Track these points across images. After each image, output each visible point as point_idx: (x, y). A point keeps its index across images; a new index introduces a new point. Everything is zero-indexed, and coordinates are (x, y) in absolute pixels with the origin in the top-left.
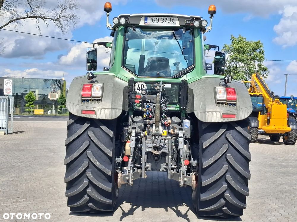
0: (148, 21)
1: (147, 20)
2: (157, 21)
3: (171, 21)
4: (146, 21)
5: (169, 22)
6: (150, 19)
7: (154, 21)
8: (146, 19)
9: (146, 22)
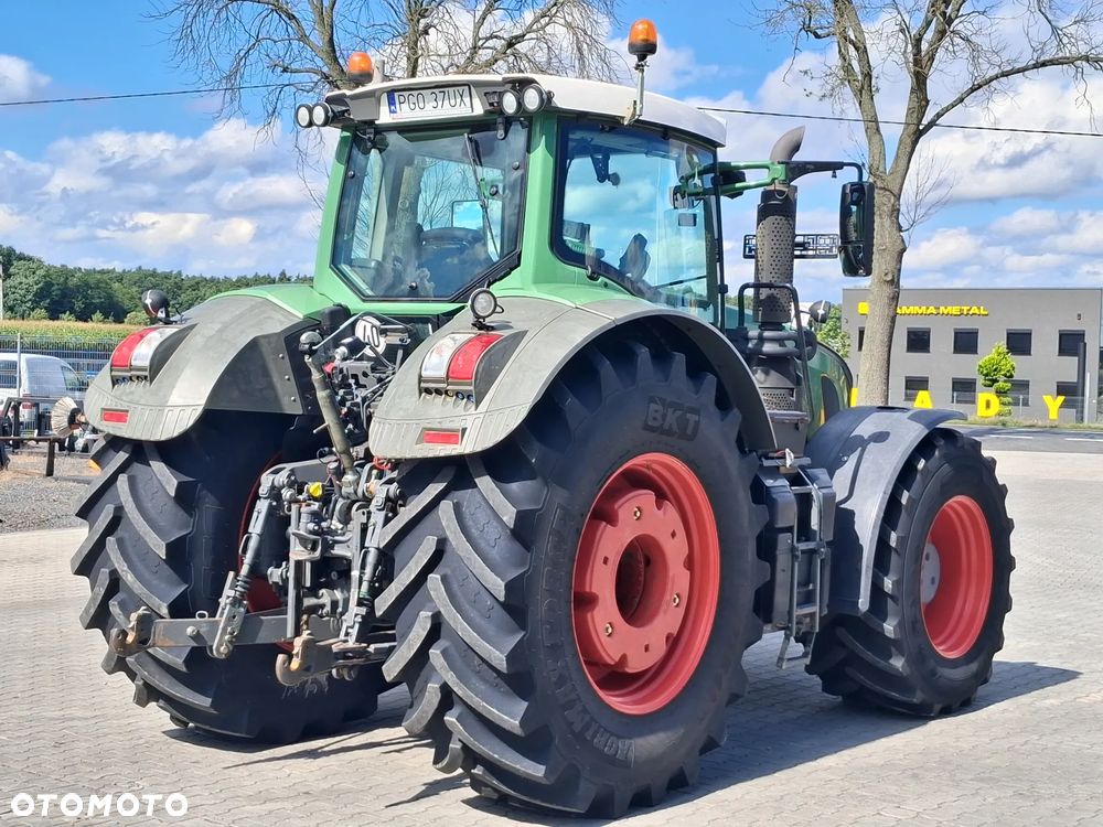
0: (398, 106)
1: (394, 104)
2: (421, 105)
3: (459, 100)
4: (393, 108)
5: (453, 102)
6: (402, 99)
7: (412, 106)
8: (391, 102)
9: (394, 112)
